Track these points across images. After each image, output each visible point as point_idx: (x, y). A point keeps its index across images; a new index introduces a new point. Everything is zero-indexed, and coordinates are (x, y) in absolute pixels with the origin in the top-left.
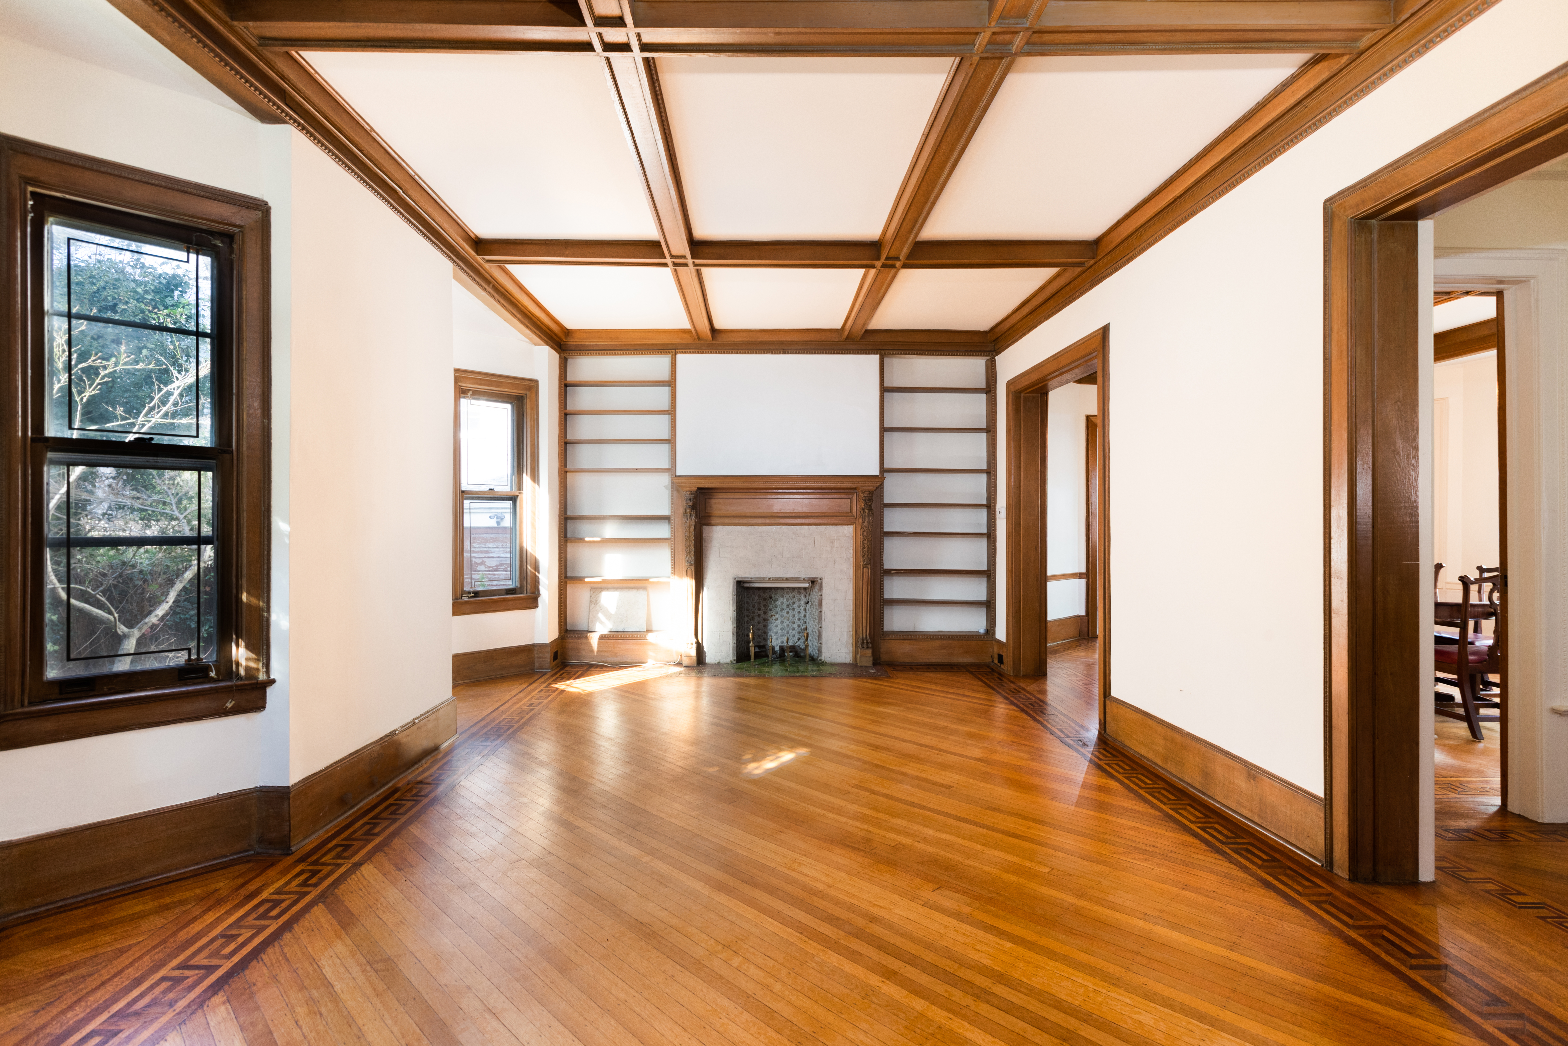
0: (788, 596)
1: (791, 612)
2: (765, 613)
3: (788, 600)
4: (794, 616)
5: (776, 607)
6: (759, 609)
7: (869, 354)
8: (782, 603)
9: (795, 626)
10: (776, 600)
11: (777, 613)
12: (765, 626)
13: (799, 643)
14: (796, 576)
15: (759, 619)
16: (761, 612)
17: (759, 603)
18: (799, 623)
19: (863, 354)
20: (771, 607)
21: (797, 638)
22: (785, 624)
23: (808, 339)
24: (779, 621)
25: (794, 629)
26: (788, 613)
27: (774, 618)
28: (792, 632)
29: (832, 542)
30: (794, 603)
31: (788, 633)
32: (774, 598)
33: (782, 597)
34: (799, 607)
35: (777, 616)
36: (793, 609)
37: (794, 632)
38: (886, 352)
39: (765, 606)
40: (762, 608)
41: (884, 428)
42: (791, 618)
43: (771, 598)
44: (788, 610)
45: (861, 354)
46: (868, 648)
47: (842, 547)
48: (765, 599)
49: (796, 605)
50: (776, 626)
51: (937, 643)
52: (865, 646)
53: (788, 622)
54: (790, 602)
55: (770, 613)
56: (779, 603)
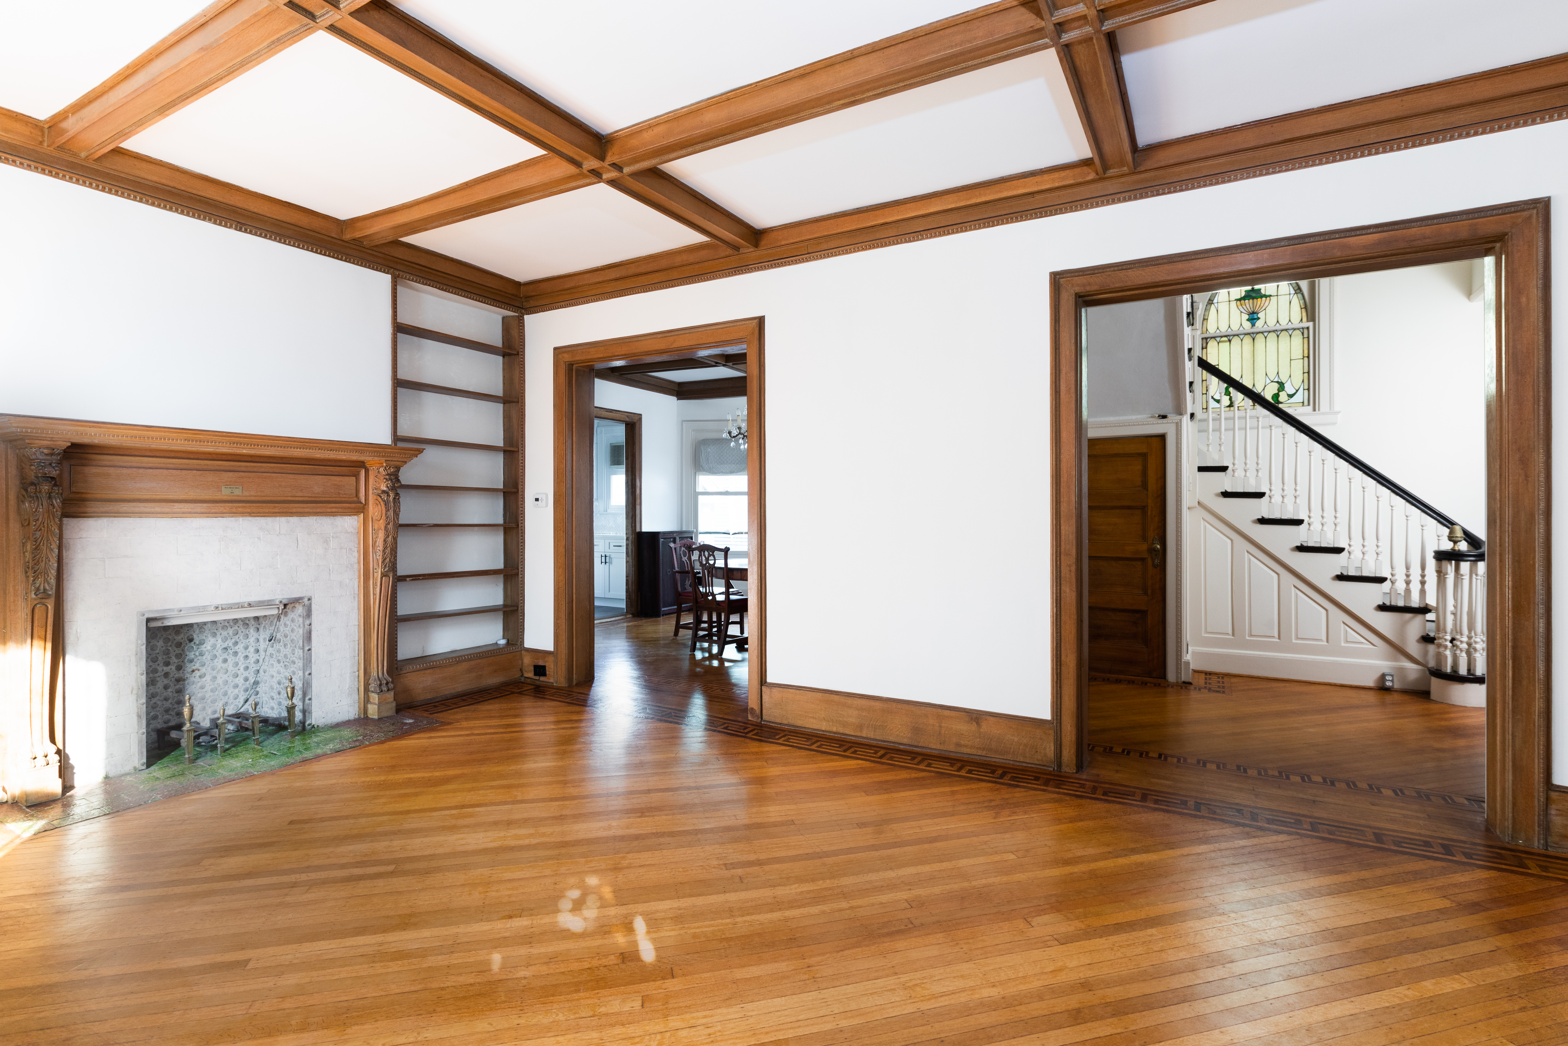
0: (224, 633)
1: (231, 660)
2: (179, 668)
3: (225, 640)
4: (237, 664)
5: (201, 654)
6: (167, 664)
7: (377, 270)
8: (214, 647)
9: (240, 680)
10: (202, 643)
11: (203, 665)
12: (180, 691)
13: (247, 706)
14: (266, 598)
15: (166, 681)
16: (172, 668)
17: (167, 653)
18: (246, 674)
19: (369, 267)
20: (191, 655)
21: (242, 700)
22: (220, 681)
23: (288, 219)
24: (208, 678)
25: (236, 686)
26: (225, 661)
27: (197, 673)
28: (232, 692)
29: (326, 541)
30: (236, 643)
31: (225, 694)
32: (197, 640)
33: (214, 635)
34: (246, 648)
35: (203, 670)
36: (236, 653)
37: (236, 691)
38: (401, 273)
39: (179, 656)
40: (174, 660)
41: (397, 379)
42: (230, 668)
43: (191, 640)
44: (225, 656)
45: (365, 266)
46: (388, 690)
47: (341, 548)
48: (179, 645)
49: (240, 646)
50: (202, 687)
51: (465, 666)
52: (385, 688)
53: (225, 677)
54: (230, 643)
55: (189, 667)
56: (207, 646)
